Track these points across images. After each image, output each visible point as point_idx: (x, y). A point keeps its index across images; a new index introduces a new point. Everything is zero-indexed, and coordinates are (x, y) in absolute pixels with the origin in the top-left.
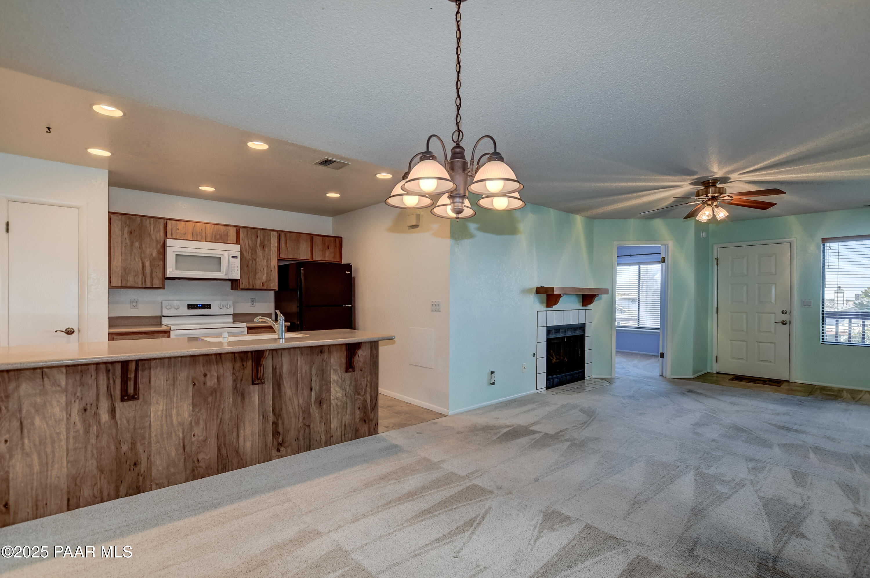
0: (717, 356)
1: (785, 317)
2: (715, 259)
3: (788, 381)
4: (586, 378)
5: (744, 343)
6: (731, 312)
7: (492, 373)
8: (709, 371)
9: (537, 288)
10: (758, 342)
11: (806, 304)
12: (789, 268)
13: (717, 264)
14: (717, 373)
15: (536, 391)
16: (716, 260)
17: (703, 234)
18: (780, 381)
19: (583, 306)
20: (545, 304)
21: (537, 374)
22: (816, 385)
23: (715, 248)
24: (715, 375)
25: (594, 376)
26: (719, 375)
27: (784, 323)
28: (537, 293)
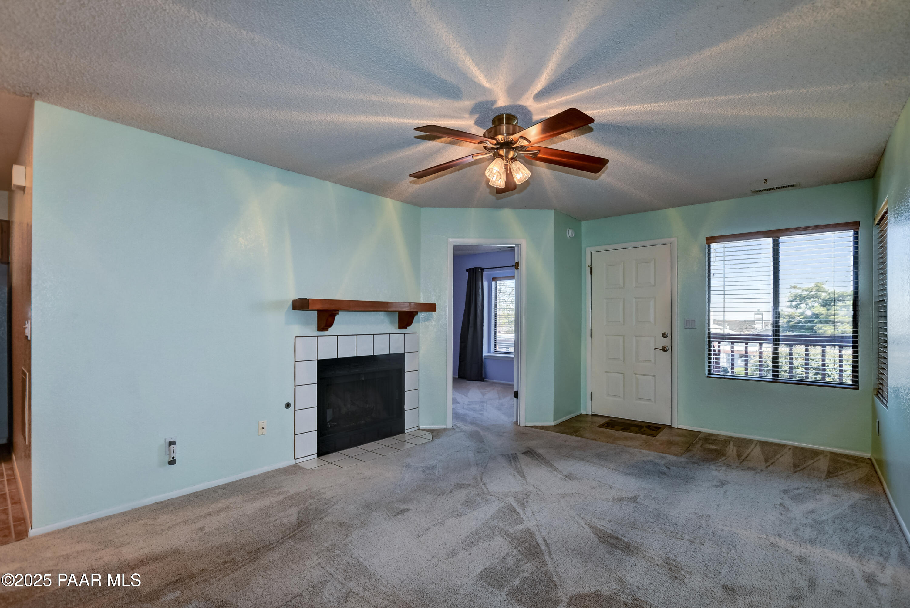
0: (591, 393)
1: (666, 342)
2: (588, 266)
3: (670, 427)
4: (406, 431)
5: (621, 375)
6: (606, 335)
7: (172, 443)
8: (583, 412)
9: (294, 301)
10: (636, 374)
11: (689, 324)
12: (669, 278)
13: (591, 273)
14: (592, 415)
15: (293, 462)
16: (589, 268)
17: (570, 233)
18: (660, 426)
19: (400, 328)
20: (315, 326)
21: (295, 435)
22: (701, 432)
23: (589, 250)
24: (589, 419)
25: (422, 427)
26: (594, 417)
27: (664, 349)
28: (293, 309)
